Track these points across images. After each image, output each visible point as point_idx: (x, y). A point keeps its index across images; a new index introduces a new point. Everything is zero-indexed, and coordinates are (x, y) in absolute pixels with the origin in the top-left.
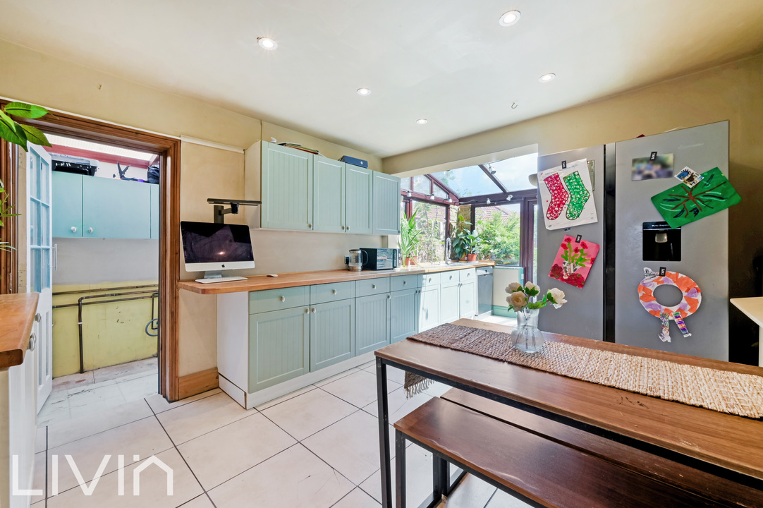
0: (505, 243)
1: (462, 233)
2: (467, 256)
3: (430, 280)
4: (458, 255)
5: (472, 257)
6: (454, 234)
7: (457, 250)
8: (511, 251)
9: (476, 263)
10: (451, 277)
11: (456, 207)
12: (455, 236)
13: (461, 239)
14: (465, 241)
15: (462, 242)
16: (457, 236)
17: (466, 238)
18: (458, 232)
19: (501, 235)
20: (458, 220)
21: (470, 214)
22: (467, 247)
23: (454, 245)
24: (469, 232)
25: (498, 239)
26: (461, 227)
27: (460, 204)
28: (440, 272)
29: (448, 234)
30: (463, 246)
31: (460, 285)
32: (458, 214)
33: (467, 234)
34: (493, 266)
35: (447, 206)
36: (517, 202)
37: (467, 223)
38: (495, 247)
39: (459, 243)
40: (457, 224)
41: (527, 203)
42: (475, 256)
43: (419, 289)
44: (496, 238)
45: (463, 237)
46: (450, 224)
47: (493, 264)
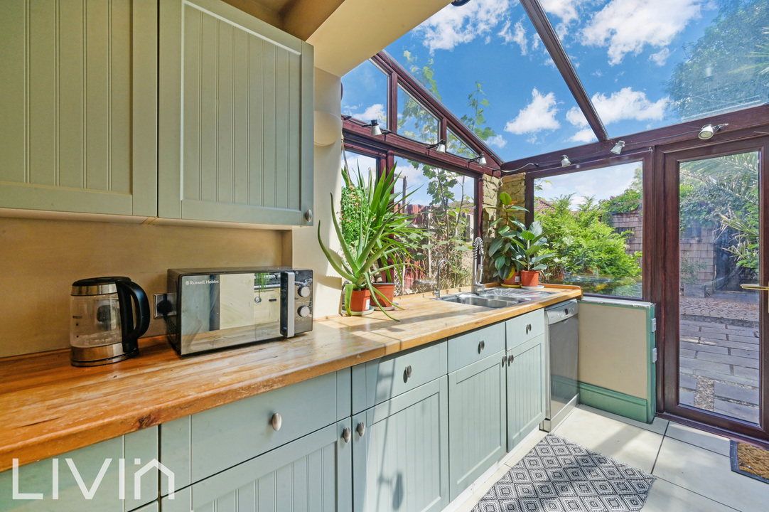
0: (581, 246)
1: (508, 229)
2: (520, 274)
3: (406, 375)
4: (499, 273)
5: (531, 278)
6: (491, 231)
7: (499, 263)
8: (591, 260)
9: (540, 291)
10: (481, 346)
11: (496, 181)
12: (493, 235)
13: (507, 241)
14: (514, 245)
15: (508, 246)
16: (497, 234)
17: (516, 238)
18: (500, 226)
19: (573, 234)
20: (500, 204)
21: (523, 191)
22: (519, 257)
23: (491, 253)
24: (522, 225)
25: (568, 241)
26: (505, 218)
27: (503, 174)
28: (447, 339)
29: (479, 230)
30: (510, 254)
31: (508, 360)
32: (499, 192)
33: (519, 230)
34: (579, 298)
35: (477, 175)
36: (635, 158)
37: (518, 208)
38: (561, 253)
39: (503, 248)
40: (498, 212)
41: (660, 158)
42: (536, 276)
43: (359, 419)
44: (564, 239)
45: (511, 237)
46: (484, 211)
47: (578, 292)
